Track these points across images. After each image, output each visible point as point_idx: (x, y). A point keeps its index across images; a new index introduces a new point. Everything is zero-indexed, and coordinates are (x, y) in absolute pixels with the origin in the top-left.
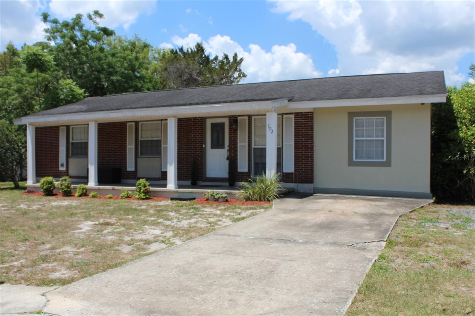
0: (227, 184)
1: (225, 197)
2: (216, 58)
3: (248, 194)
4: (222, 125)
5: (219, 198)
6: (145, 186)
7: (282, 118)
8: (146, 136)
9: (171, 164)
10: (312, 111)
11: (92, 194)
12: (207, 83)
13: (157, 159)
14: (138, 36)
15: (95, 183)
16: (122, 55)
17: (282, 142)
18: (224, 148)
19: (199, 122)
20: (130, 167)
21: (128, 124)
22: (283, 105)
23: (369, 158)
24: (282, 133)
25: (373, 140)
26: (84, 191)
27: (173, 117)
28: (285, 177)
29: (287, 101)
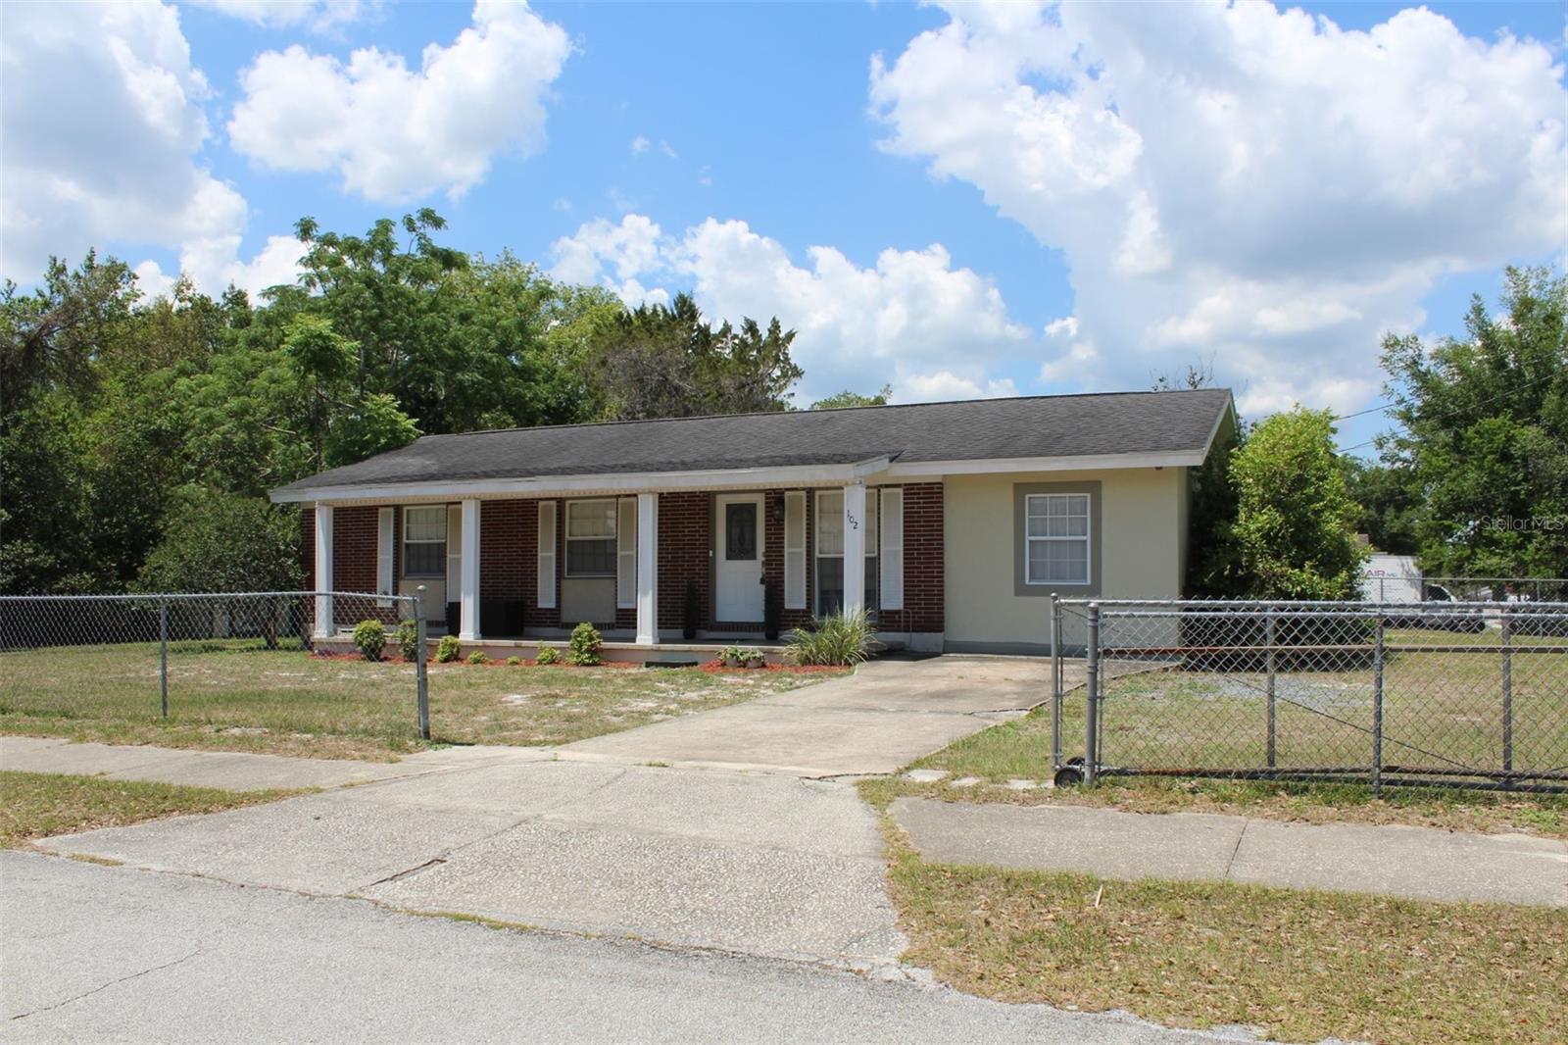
0: (762, 635)
1: (760, 658)
2: (726, 330)
3: (806, 652)
4: (751, 509)
5: (748, 660)
6: (591, 638)
7: (879, 495)
8: (579, 531)
9: (645, 594)
10: (940, 480)
11: (473, 655)
12: (705, 396)
13: (608, 581)
14: (510, 256)
15: (475, 633)
16: (488, 318)
17: (879, 546)
18: (754, 557)
19: (701, 503)
20: (546, 600)
21: (541, 503)
22: (879, 468)
23: (1058, 578)
24: (879, 527)
25: (1065, 542)
26: (455, 650)
27: (650, 492)
28: (882, 620)
29: (887, 460)
